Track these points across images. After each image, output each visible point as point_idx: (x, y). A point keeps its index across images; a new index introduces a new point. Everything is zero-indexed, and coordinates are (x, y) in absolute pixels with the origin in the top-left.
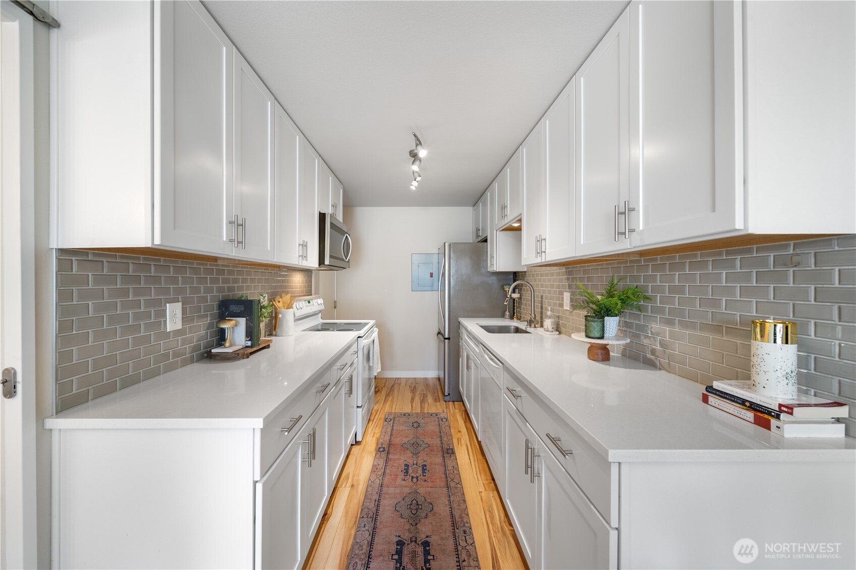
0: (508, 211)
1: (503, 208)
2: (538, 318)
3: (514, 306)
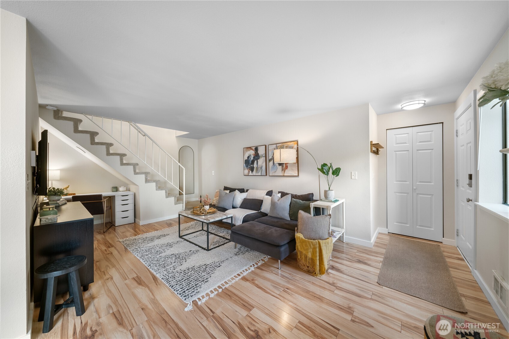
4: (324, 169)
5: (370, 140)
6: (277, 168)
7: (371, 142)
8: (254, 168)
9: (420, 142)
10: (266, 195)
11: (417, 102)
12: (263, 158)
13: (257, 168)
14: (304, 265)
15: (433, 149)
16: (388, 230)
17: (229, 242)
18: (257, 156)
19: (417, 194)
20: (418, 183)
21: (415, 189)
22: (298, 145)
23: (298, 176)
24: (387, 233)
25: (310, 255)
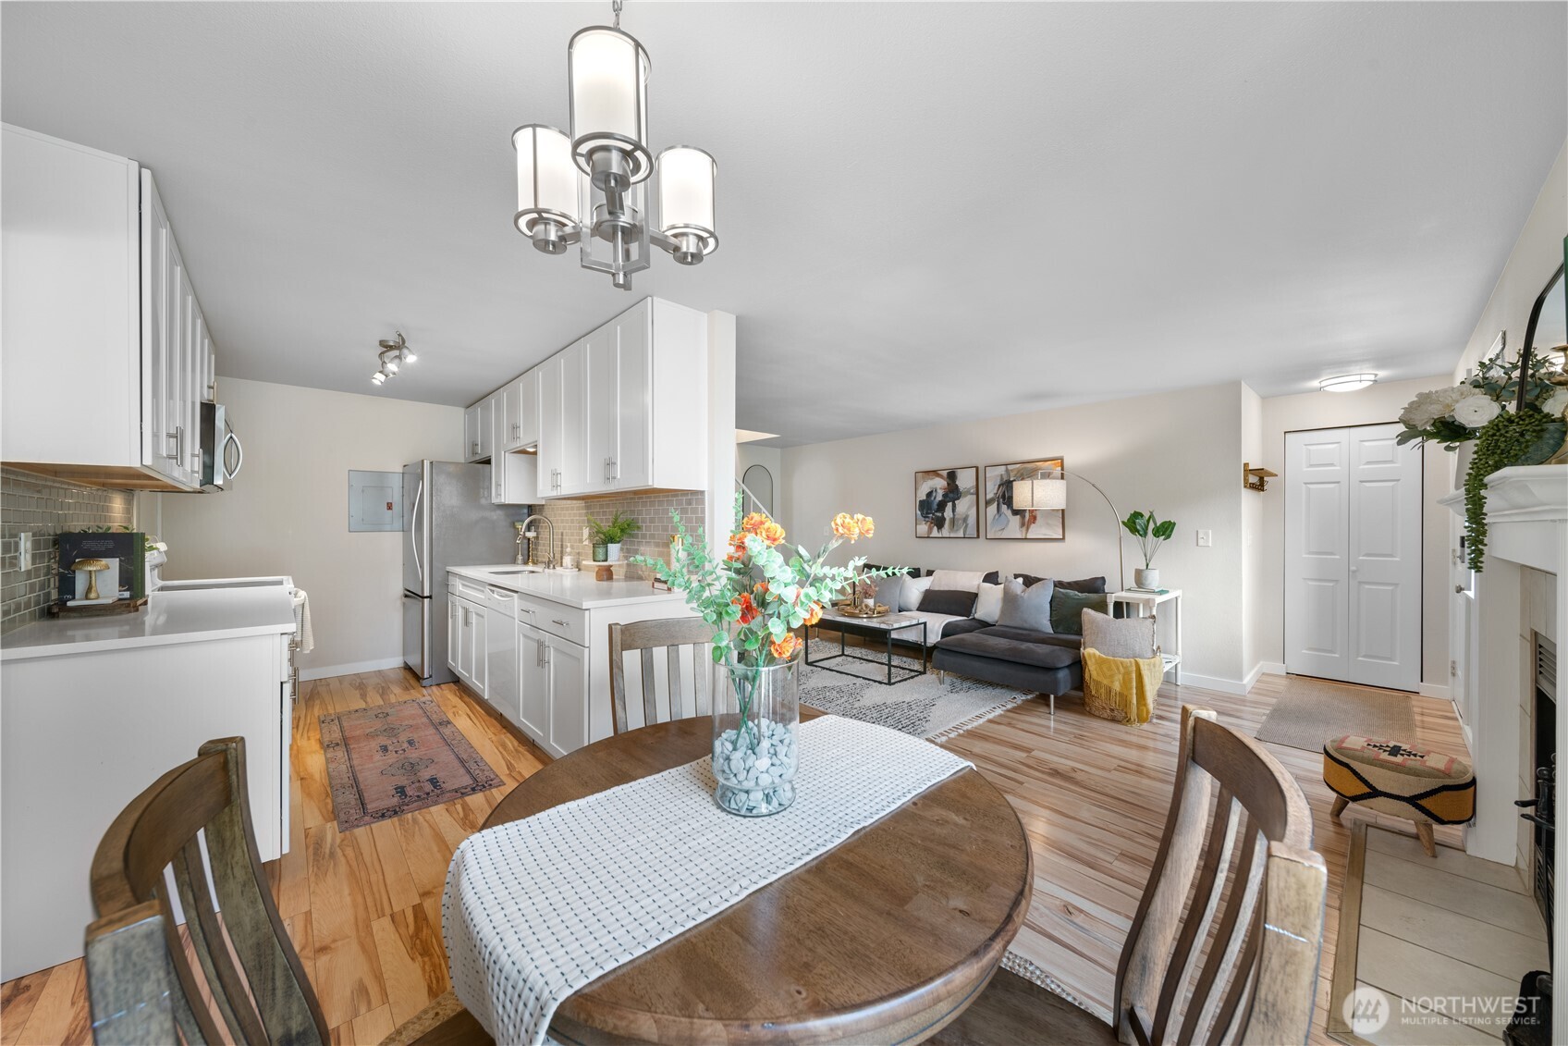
0: (521, 432)
1: (515, 428)
2: (558, 556)
3: (529, 548)
4: (1135, 524)
5: (1244, 461)
6: (1009, 521)
7: (1246, 465)
8: (945, 519)
9: (1368, 463)
10: (984, 581)
11: (1358, 378)
12: (969, 497)
13: (953, 521)
14: (1104, 708)
15: (1399, 480)
16: (1287, 667)
17: (917, 676)
18: (953, 492)
19: (1360, 582)
20: (1361, 558)
21: (1354, 572)
22: (1062, 469)
23: (1063, 538)
24: (1285, 674)
25: (1117, 686)
